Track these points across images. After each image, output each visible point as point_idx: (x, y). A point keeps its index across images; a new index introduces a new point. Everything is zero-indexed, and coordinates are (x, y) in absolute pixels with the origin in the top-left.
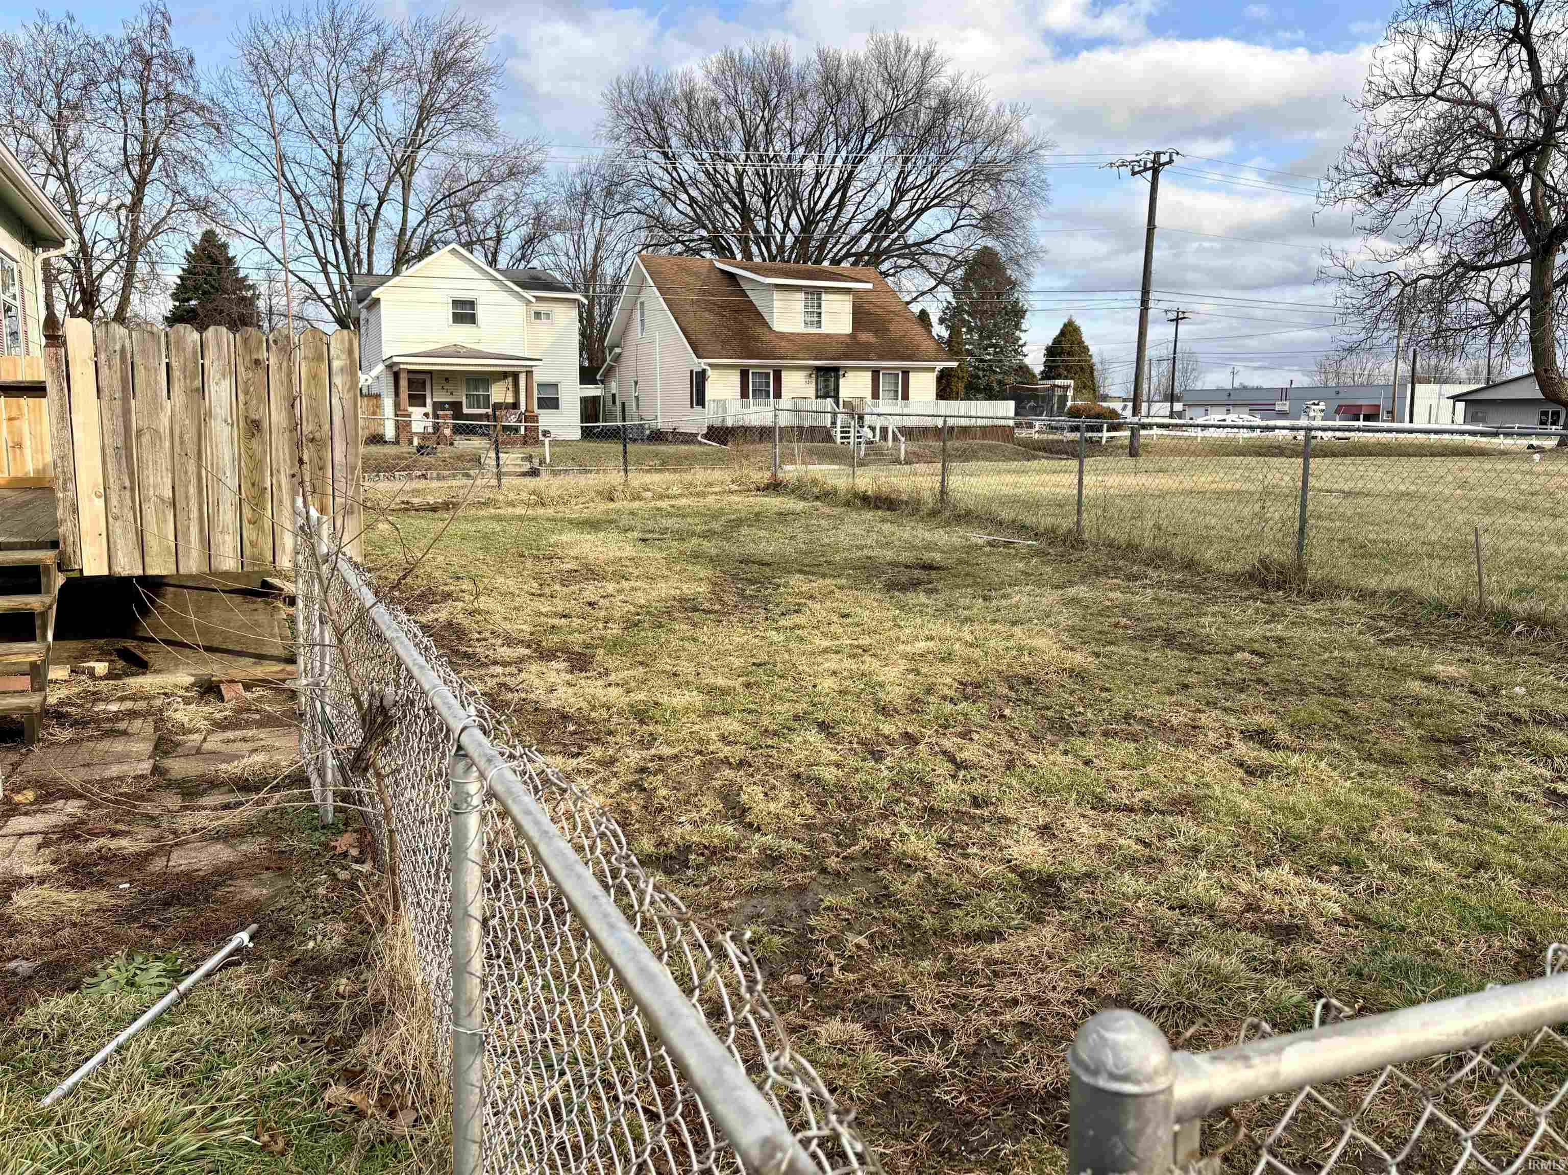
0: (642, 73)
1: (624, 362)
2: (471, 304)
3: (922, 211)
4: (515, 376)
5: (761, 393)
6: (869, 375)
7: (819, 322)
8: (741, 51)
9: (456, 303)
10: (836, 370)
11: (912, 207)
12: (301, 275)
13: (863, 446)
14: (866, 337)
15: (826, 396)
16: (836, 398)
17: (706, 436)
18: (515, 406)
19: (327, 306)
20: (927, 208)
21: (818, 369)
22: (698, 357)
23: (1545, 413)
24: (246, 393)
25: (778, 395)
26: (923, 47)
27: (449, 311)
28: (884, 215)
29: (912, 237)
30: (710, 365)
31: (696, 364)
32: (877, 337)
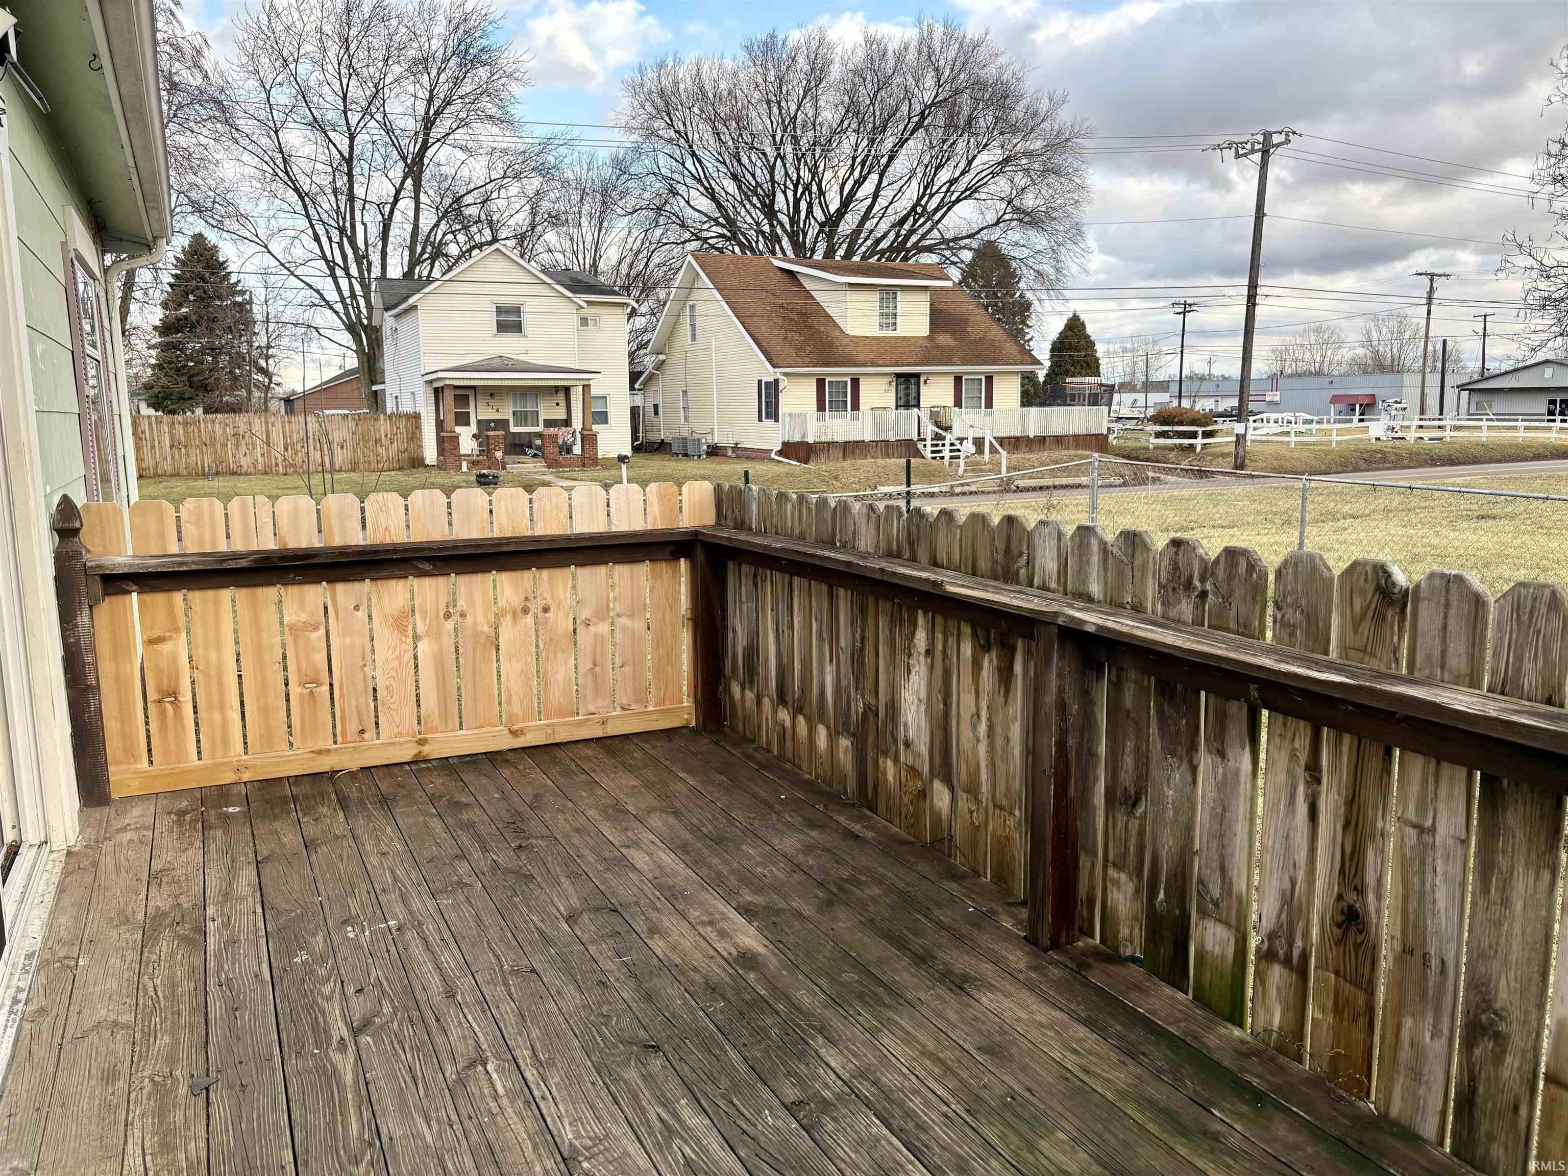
1: (669, 369)
2: (517, 311)
4: (567, 390)
5: (839, 406)
6: (951, 382)
7: (895, 324)
9: (500, 310)
10: (917, 376)
12: (307, 279)
13: (961, 462)
14: (944, 339)
15: (907, 405)
16: (919, 407)
17: (780, 453)
18: (567, 423)
19: (336, 313)
20: (958, 200)
21: (898, 376)
22: (774, 366)
23: (1553, 402)
25: (856, 406)
27: (493, 318)
30: (785, 374)
31: (769, 373)
32: (956, 339)
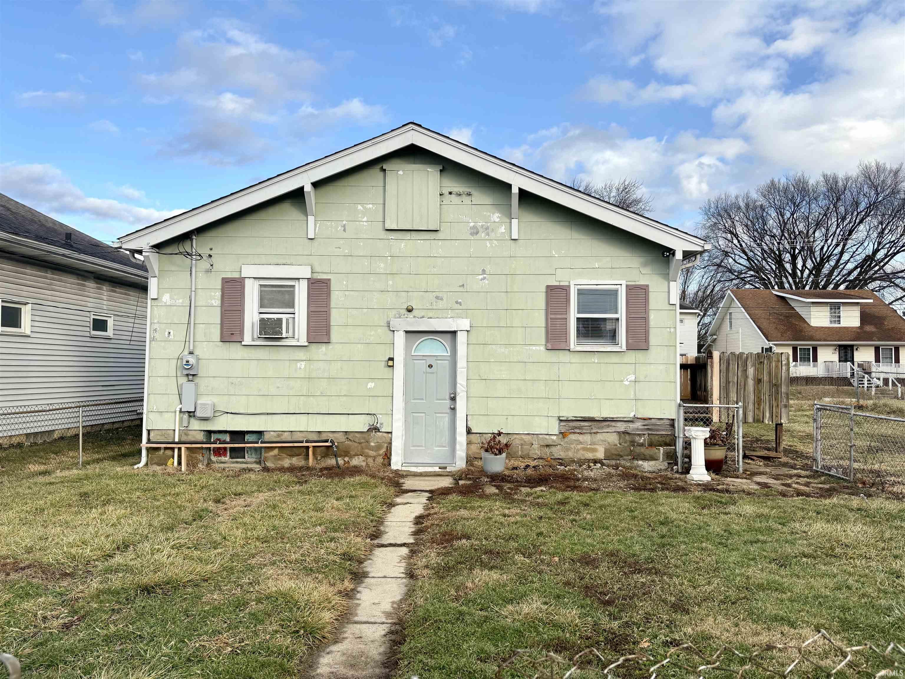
0: (723, 196)
1: (718, 343)
3: (895, 254)
5: (805, 359)
6: (873, 349)
7: (839, 321)
8: (779, 180)
10: (852, 346)
11: (888, 252)
13: (874, 389)
14: (869, 328)
15: (846, 361)
16: (853, 362)
20: (898, 252)
21: (840, 346)
22: (769, 341)
24: (758, 371)
25: (815, 360)
26: (895, 167)
28: (870, 258)
29: (888, 269)
30: (775, 344)
31: (767, 344)
32: (877, 328)
